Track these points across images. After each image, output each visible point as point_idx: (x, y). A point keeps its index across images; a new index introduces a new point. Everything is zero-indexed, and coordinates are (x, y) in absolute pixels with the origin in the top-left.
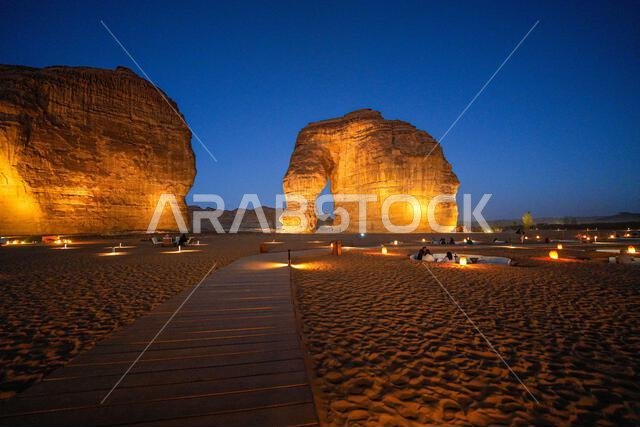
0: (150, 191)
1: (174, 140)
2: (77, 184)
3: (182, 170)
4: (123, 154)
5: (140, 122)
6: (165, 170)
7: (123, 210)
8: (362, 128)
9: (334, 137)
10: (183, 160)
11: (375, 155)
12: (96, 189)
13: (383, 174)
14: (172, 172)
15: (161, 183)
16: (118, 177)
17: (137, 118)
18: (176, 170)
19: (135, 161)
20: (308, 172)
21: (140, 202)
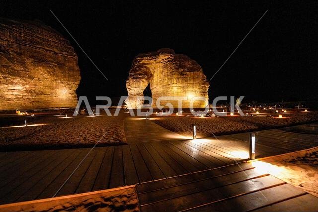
0: (57, 87)
1: (69, 61)
2: (16, 84)
3: (74, 76)
4: (41, 67)
5: (50, 50)
6: (65, 77)
7: (43, 97)
8: (165, 57)
9: (152, 61)
10: (74, 71)
11: (171, 71)
12: (27, 86)
13: (175, 80)
14: (68, 78)
15: (63, 83)
16: (39, 80)
17: (48, 49)
18: (71, 77)
19: (48, 71)
20: (139, 78)
21: (52, 93)
